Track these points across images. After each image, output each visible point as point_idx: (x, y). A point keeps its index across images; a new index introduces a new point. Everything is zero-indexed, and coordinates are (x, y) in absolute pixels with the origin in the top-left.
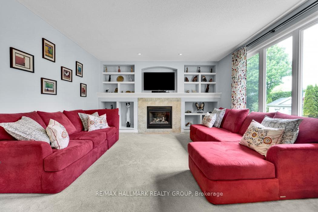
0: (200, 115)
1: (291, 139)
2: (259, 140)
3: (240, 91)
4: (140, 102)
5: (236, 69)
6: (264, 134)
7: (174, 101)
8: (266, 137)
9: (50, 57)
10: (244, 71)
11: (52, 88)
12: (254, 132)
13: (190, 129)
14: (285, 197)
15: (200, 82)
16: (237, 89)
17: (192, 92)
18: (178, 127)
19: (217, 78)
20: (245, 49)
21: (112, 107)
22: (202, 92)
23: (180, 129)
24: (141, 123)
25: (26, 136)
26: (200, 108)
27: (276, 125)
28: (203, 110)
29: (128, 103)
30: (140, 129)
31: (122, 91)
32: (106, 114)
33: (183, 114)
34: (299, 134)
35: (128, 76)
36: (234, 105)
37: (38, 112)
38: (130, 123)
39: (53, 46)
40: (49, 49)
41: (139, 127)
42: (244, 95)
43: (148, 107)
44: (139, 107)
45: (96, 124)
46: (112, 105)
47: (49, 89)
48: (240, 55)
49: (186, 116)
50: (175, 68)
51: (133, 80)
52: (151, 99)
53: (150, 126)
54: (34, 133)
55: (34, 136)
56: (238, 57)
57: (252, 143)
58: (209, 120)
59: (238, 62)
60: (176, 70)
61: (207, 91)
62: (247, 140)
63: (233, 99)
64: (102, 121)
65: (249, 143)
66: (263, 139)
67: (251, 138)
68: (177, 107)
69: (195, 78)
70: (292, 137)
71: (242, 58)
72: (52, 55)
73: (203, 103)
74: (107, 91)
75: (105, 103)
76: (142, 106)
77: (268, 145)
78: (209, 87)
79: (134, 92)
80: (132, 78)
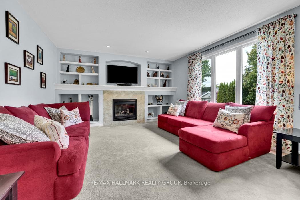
0: (160, 107)
1: (248, 120)
2: (230, 122)
3: (196, 87)
4: (105, 95)
5: (193, 69)
6: (233, 118)
7: (139, 94)
8: (235, 119)
9: (13, 36)
10: (199, 71)
11: (16, 77)
12: (225, 116)
13: (158, 119)
14: (250, 157)
15: (159, 78)
16: (193, 85)
17: (152, 86)
18: (142, 118)
19: (172, 75)
20: (201, 54)
21: (71, 100)
22: (161, 86)
23: (144, 119)
24: (106, 116)
25: (26, 138)
26: (159, 100)
27: (237, 111)
28: (162, 102)
29: (90, 96)
30: (106, 122)
31: (83, 83)
32: (78, 108)
33: (147, 106)
34: (251, 116)
35: (89, 67)
36: (191, 97)
37: (5, 107)
38: (92, 117)
39: (17, 23)
40: (13, 27)
41: (104, 120)
42: (199, 89)
43: (114, 100)
44: (104, 100)
45: (72, 119)
46: (71, 98)
47: (13, 77)
48: (196, 58)
49: (148, 107)
50: (139, 63)
51: (97, 72)
52: (117, 92)
53: (115, 119)
54: (35, 133)
55: (35, 137)
56: (194, 60)
57: (226, 125)
58: (175, 110)
59: (195, 64)
60: (139, 65)
61: (164, 85)
62: (220, 123)
63: (190, 93)
64: (77, 115)
65: (223, 125)
66: (232, 121)
67: (223, 121)
68: (141, 100)
69: (155, 73)
70: (248, 119)
71: (198, 61)
72: (16, 34)
73: (162, 96)
74: (64, 82)
75: (62, 96)
76: (108, 99)
77: (237, 125)
78: (167, 82)
79: (98, 84)
80: (96, 70)
